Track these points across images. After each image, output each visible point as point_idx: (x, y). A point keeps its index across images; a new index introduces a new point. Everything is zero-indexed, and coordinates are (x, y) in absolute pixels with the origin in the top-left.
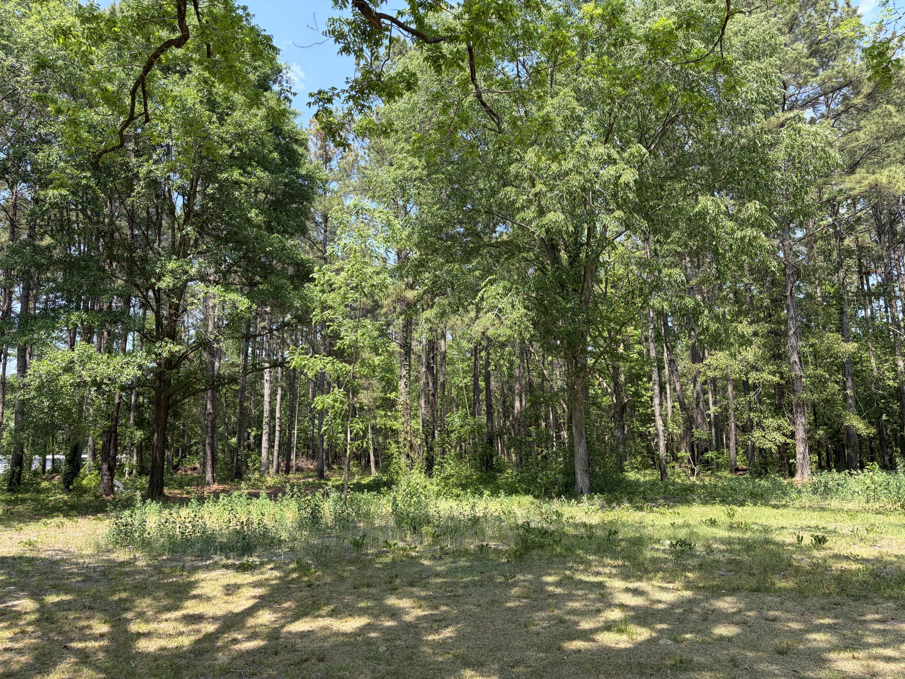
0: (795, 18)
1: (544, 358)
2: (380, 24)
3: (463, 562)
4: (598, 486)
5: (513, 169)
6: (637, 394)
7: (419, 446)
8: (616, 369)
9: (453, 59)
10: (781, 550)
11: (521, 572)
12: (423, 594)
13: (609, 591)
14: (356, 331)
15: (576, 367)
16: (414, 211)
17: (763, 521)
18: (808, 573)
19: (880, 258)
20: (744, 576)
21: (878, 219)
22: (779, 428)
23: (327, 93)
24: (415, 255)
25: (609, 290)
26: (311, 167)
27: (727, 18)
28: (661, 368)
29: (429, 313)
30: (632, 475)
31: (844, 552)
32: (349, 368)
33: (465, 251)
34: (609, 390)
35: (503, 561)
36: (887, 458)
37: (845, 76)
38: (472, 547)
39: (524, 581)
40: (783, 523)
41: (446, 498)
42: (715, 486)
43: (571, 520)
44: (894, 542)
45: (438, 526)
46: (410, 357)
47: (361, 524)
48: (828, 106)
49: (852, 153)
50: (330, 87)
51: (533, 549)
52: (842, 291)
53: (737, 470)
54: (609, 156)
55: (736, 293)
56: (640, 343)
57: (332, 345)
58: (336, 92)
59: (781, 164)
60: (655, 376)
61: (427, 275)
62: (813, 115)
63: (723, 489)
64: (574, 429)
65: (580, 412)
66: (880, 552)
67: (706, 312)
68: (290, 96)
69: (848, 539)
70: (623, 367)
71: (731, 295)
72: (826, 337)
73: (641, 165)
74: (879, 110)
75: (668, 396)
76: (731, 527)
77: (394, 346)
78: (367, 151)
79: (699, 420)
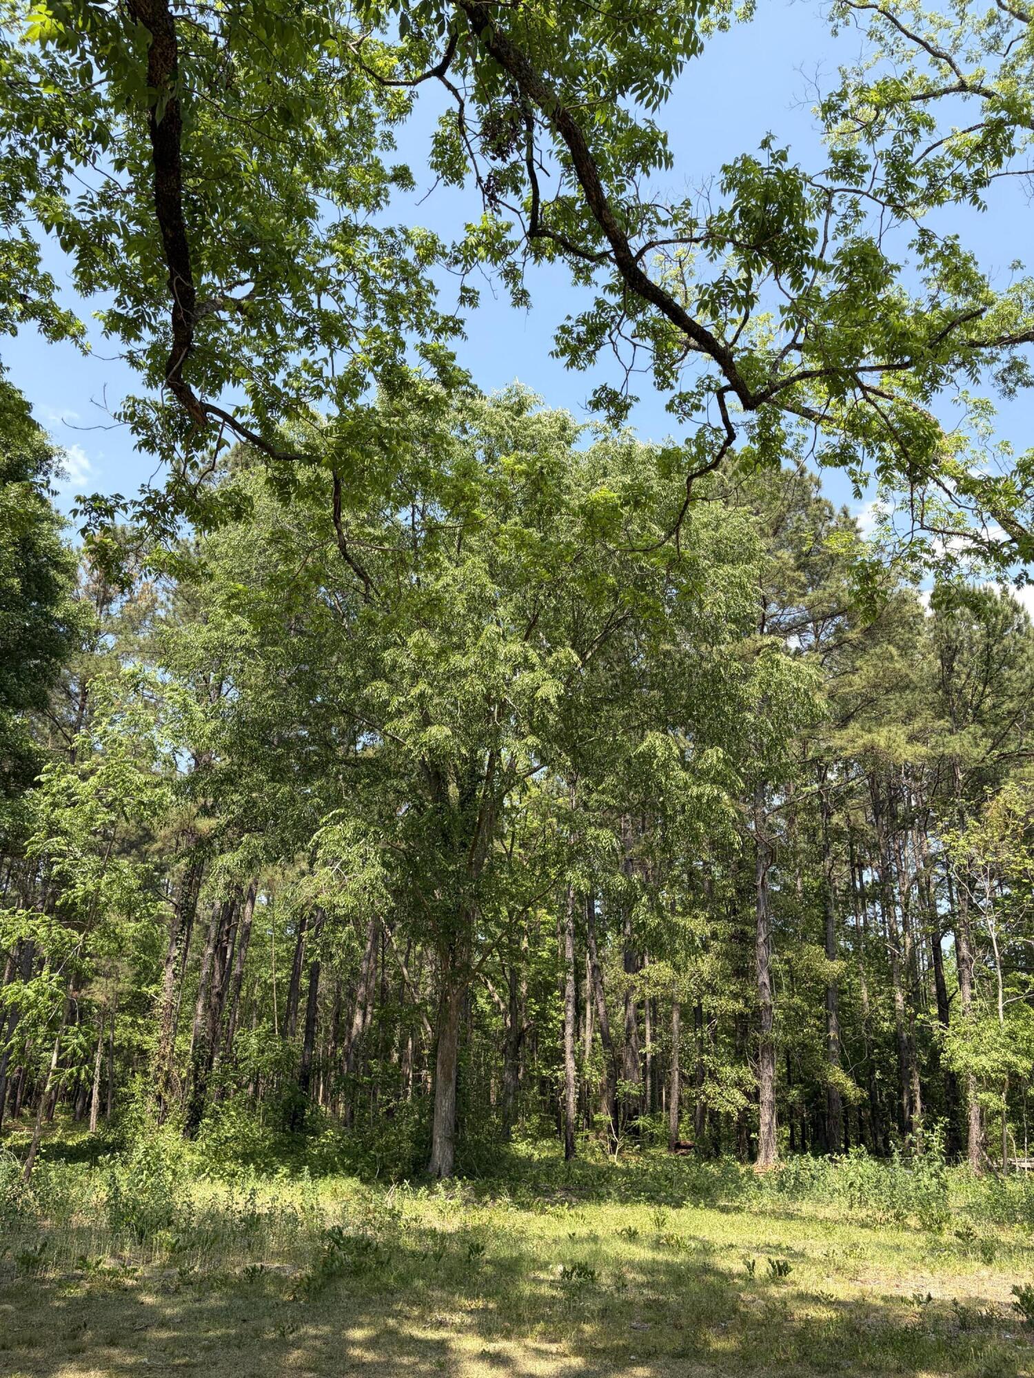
0: (781, 519)
1: (410, 947)
2: (205, 420)
3: (214, 1300)
4: (466, 1164)
5: (388, 656)
6: (543, 1016)
7: (183, 1082)
8: (515, 973)
9: (309, 487)
10: (724, 1285)
11: (314, 1321)
12: (130, 1360)
13: (453, 1357)
14: (100, 877)
15: (453, 966)
16: (231, 695)
17: (705, 1234)
18: (761, 1324)
19: (876, 846)
20: (667, 1330)
21: (875, 795)
22: (739, 1084)
23: (107, 501)
24: (221, 762)
25: (516, 849)
26: (74, 607)
27: (687, 503)
28: (579, 977)
29: (228, 859)
30: (522, 1148)
31: (814, 1290)
32: (78, 938)
33: (304, 765)
34: (502, 1007)
35: (286, 1298)
36: (880, 1138)
37: (839, 601)
38: (237, 1271)
39: (316, 1337)
40: (733, 1238)
41: (213, 1179)
42: (645, 1172)
43: (413, 1224)
44: (882, 1273)
45: (184, 1231)
46: (190, 928)
47: (48, 1223)
48: (817, 636)
49: (844, 701)
50: (113, 493)
51: (341, 1276)
52: (827, 887)
53: (678, 1146)
54: (526, 659)
55: (690, 874)
56: (554, 935)
57: (55, 896)
58: (122, 502)
59: (754, 703)
60: (570, 990)
61: (236, 797)
62: (798, 645)
63: (654, 1178)
64: (439, 1067)
65: (451, 1041)
66: (861, 1291)
67: (644, 899)
68: (45, 494)
69: (820, 1267)
70: (527, 971)
71: (685, 876)
72: (806, 951)
73: (570, 677)
74: (878, 650)
75: (588, 1022)
76: (657, 1245)
77: (166, 908)
78: (171, 596)
79: (629, 1064)
